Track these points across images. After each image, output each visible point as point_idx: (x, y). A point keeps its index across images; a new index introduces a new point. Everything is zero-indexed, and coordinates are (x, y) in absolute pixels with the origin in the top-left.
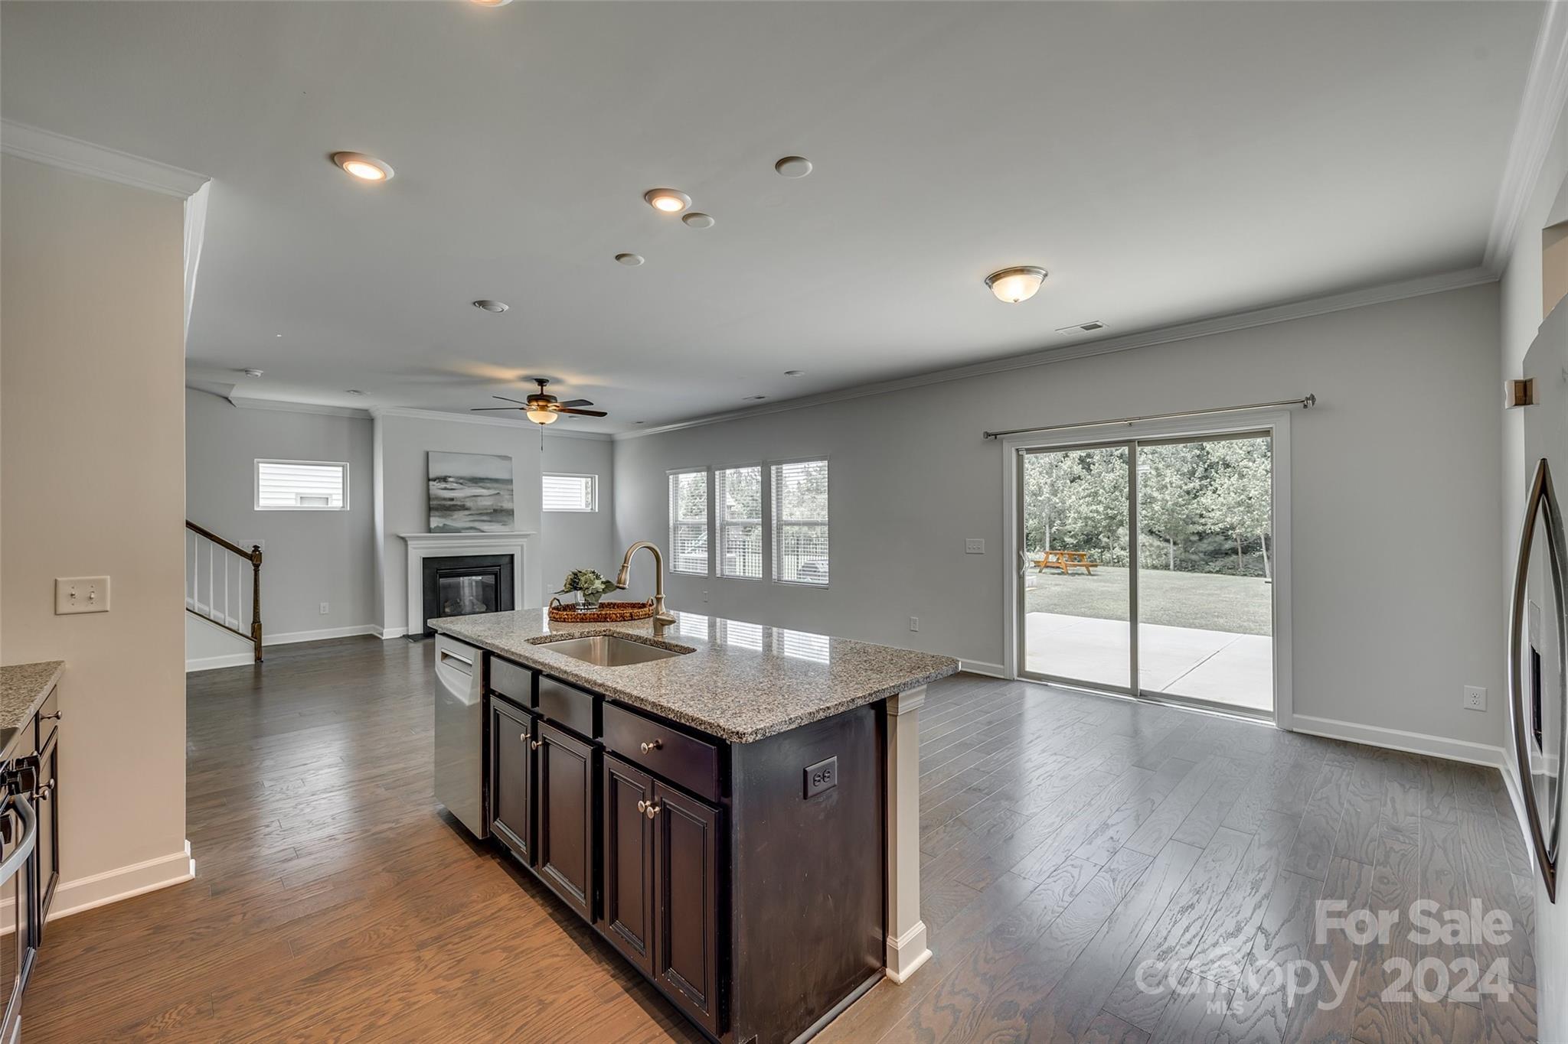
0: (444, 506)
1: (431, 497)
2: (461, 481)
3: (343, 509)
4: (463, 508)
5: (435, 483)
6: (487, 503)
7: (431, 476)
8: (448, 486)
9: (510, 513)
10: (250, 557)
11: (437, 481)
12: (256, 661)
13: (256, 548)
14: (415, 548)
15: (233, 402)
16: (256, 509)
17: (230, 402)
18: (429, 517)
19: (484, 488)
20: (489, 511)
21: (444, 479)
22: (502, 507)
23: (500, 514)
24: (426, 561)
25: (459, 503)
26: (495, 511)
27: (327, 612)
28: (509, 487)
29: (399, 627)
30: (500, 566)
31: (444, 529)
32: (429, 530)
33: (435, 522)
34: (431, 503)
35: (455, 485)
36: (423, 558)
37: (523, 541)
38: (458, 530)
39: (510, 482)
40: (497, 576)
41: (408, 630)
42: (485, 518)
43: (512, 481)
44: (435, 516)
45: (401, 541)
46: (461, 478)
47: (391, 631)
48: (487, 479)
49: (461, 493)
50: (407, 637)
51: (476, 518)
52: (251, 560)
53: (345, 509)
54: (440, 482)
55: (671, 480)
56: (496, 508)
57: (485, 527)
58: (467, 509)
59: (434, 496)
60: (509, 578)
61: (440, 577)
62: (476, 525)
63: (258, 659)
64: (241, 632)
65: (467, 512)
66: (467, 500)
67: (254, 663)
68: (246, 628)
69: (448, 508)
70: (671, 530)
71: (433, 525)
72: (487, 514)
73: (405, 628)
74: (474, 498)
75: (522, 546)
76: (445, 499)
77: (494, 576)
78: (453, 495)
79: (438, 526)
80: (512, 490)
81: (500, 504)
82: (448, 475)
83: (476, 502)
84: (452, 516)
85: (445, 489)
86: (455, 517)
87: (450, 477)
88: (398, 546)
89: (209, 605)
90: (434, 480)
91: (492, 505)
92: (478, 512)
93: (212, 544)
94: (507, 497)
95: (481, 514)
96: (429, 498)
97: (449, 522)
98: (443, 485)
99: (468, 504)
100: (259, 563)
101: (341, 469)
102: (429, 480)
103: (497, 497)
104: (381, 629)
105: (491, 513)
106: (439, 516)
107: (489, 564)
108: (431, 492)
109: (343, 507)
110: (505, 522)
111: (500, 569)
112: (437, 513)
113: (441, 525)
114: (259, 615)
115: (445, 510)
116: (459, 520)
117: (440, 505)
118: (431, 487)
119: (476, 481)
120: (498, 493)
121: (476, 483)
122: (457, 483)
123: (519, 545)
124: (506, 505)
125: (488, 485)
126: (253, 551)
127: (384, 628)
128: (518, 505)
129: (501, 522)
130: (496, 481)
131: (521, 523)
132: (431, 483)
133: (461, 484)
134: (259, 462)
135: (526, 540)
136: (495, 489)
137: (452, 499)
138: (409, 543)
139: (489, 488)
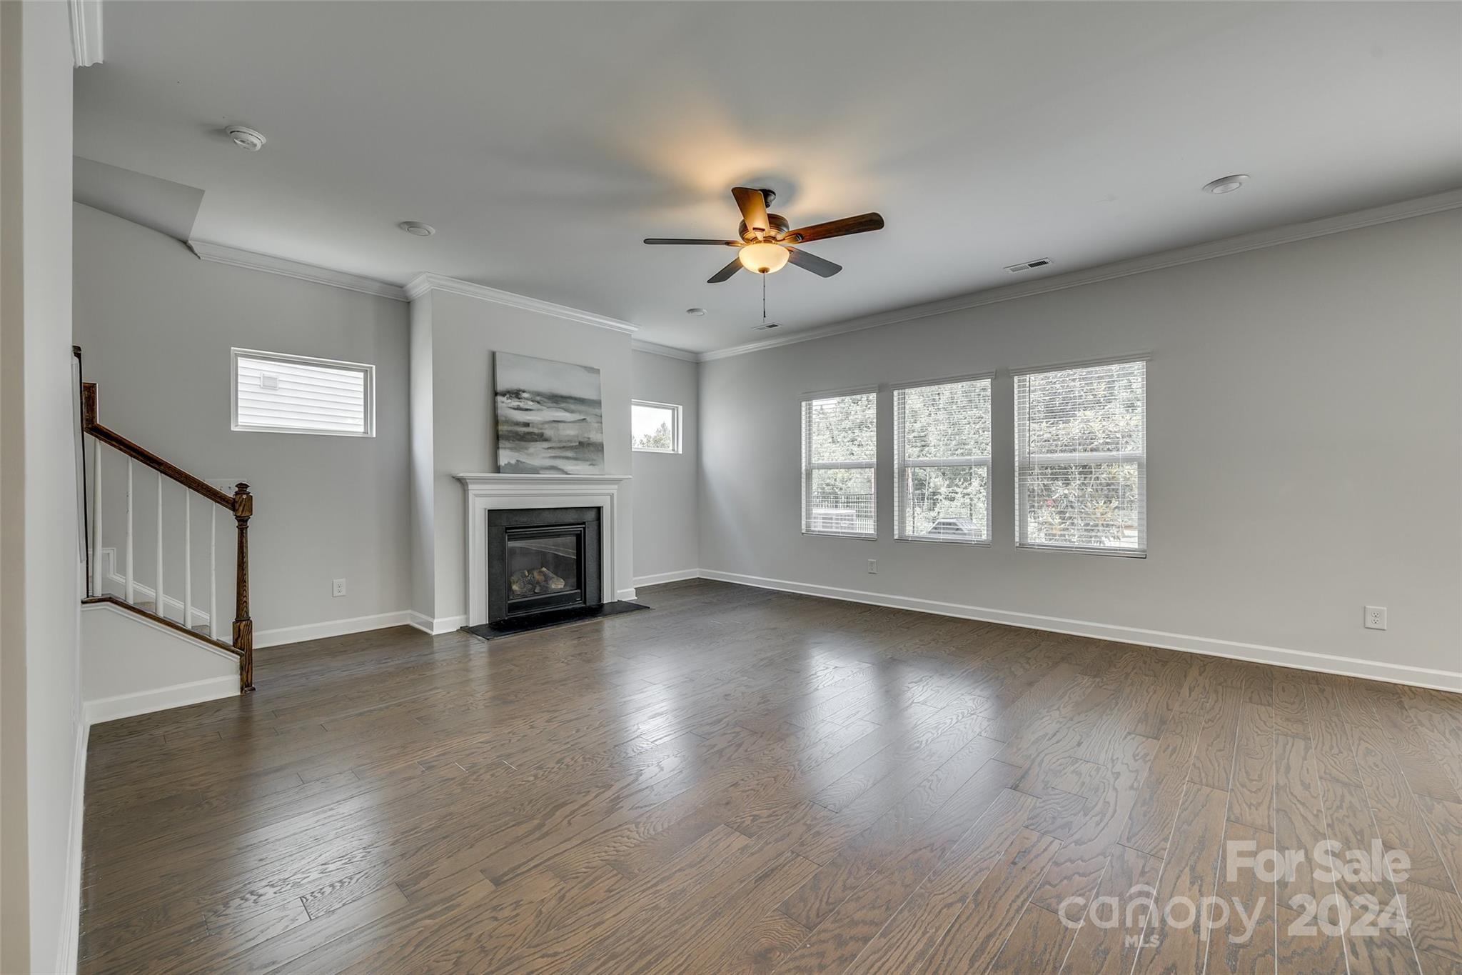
0: (517, 433)
1: (501, 418)
2: (538, 398)
3: (366, 436)
4: (541, 438)
5: (504, 399)
6: (570, 432)
7: (500, 388)
8: (522, 405)
9: (599, 448)
10: (231, 504)
11: (508, 396)
12: (242, 689)
13: (242, 488)
14: (477, 496)
15: (196, 250)
16: (233, 428)
17: (190, 249)
18: (496, 448)
19: (566, 410)
20: (574, 444)
21: (516, 394)
22: (589, 438)
23: (587, 449)
24: (494, 516)
25: (536, 431)
26: (581, 444)
27: (343, 593)
28: (597, 411)
29: (457, 615)
30: (584, 523)
31: (517, 468)
32: (497, 469)
33: (505, 457)
34: (500, 428)
35: (530, 404)
36: (489, 511)
37: (613, 489)
38: (535, 470)
39: (597, 403)
40: (580, 538)
41: (468, 620)
42: (569, 454)
43: (600, 403)
44: (505, 448)
45: (458, 485)
46: (539, 394)
47: (444, 623)
48: (570, 398)
49: (539, 416)
50: (467, 630)
51: (558, 453)
52: (234, 509)
53: (369, 436)
54: (510, 397)
55: (803, 409)
56: (582, 440)
57: (569, 466)
58: (546, 440)
59: (504, 419)
60: (595, 541)
61: (509, 540)
62: (559, 463)
63: (246, 685)
64: (214, 637)
65: (546, 445)
66: (546, 426)
67: (239, 694)
68: (222, 630)
69: (525, 436)
70: (804, 476)
71: (503, 461)
72: (571, 448)
73: (463, 617)
74: (555, 425)
75: (612, 496)
76: (517, 424)
77: (574, 539)
78: (528, 418)
79: (509, 463)
80: (601, 417)
81: (586, 435)
82: (522, 388)
83: (558, 430)
84: (527, 449)
85: (518, 408)
86: (531, 450)
87: (524, 392)
88: (453, 491)
89: (155, 587)
90: (504, 394)
91: (577, 436)
92: (559, 445)
93: (161, 480)
94: (596, 425)
95: (564, 447)
96: (496, 421)
97: (523, 458)
98: (515, 403)
99: (548, 432)
100: (247, 514)
101: (361, 375)
102: (496, 394)
103: (584, 424)
104: (430, 619)
105: (575, 447)
106: (511, 449)
107: (572, 521)
108: (500, 412)
109: (366, 432)
110: (593, 460)
111: (584, 528)
112: (508, 444)
113: (513, 462)
114: (247, 607)
115: (519, 440)
116: (536, 455)
117: (511, 431)
118: (500, 405)
119: (557, 399)
120: (584, 419)
121: (557, 402)
122: (533, 401)
123: (607, 494)
124: (595, 437)
125: (572, 407)
126: (237, 493)
127: (434, 618)
128: (607, 438)
129: (587, 461)
130: (581, 401)
131: (610, 465)
132: (499, 398)
133: (538, 402)
134: (237, 355)
135: (616, 487)
136: (580, 412)
137: (527, 425)
138: (470, 487)
139: (572, 412)
